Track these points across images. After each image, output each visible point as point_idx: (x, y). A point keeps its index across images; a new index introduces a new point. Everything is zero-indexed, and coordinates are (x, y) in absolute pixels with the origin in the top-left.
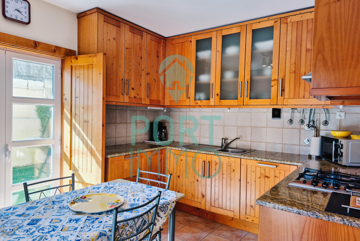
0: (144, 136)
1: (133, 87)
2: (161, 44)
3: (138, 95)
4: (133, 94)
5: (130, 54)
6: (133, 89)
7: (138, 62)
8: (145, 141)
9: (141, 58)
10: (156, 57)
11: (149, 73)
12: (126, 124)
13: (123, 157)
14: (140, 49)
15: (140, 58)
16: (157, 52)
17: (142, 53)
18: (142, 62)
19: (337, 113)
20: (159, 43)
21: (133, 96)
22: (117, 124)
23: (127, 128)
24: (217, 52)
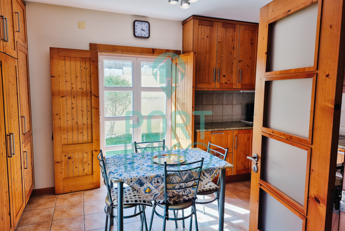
0: (240, 116)
1: (224, 74)
2: (256, 31)
3: (229, 81)
4: (224, 80)
5: (222, 46)
6: (224, 76)
7: (231, 52)
8: (241, 121)
9: (234, 48)
10: (250, 44)
11: (242, 61)
12: (222, 105)
13: (210, 132)
14: (233, 40)
15: (232, 48)
16: (251, 39)
17: (234, 43)
18: (234, 52)
20: (253, 31)
21: (224, 82)
22: (214, 106)
23: (223, 108)
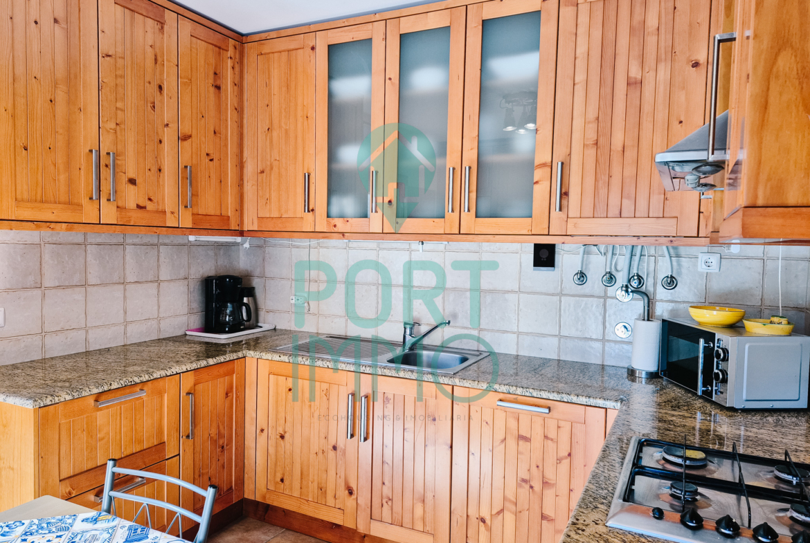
0: (185, 319)
1: (132, 175)
2: (227, 51)
3: (150, 199)
5: (119, 73)
6: (132, 181)
7: (152, 100)
8: (188, 333)
9: (160, 88)
10: (212, 90)
11: (190, 136)
12: (122, 287)
13: (91, 401)
14: (156, 60)
15: (157, 89)
16: (215, 74)
17: (162, 73)
18: (162, 102)
19: (700, 255)
20: (220, 48)
21: (131, 204)
22: (89, 289)
23: (125, 297)
24: (387, 81)
